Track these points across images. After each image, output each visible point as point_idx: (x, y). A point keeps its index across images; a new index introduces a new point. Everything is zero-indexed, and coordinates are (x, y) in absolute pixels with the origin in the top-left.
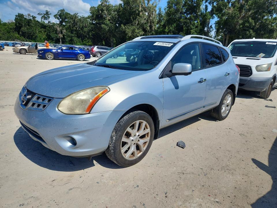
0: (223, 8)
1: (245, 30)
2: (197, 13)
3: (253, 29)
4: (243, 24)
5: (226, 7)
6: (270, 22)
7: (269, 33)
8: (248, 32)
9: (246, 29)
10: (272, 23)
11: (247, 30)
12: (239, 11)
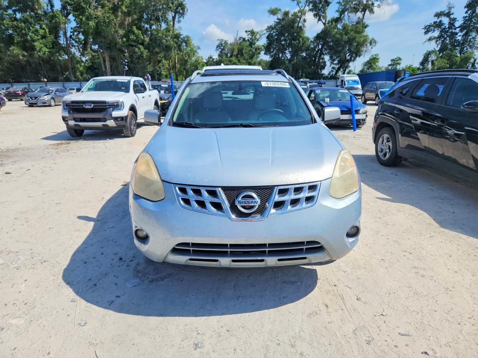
0: (85, 6)
1: (132, 46)
2: (37, 10)
3: (142, 44)
4: (126, 35)
5: (90, 5)
6: (163, 34)
7: (166, 51)
8: (137, 50)
9: (133, 44)
10: (166, 36)
11: (135, 46)
12: (113, 13)
